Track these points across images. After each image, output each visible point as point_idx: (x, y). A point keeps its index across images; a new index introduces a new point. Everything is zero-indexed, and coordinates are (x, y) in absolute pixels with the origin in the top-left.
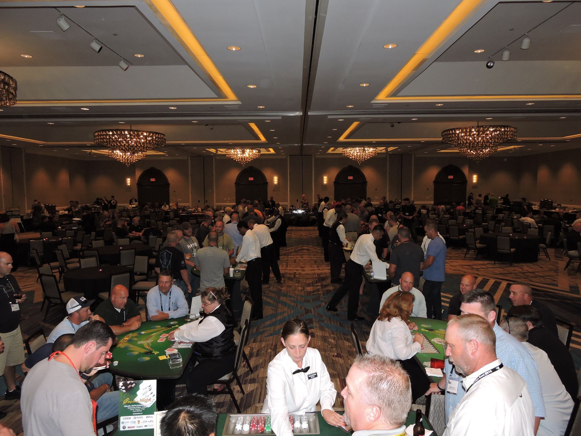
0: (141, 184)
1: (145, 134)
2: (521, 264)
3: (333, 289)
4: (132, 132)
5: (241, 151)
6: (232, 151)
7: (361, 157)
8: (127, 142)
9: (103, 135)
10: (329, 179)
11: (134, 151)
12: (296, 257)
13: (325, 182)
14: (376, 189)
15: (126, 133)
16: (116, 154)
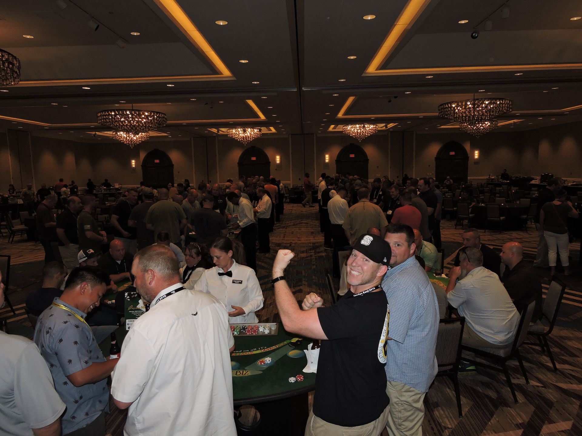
0: (145, 165)
1: (147, 114)
2: (511, 232)
3: (325, 255)
4: (133, 112)
5: (242, 131)
6: (234, 131)
7: (362, 134)
8: (129, 122)
9: (106, 115)
10: (330, 158)
11: (136, 131)
12: (294, 230)
13: (327, 161)
14: (378, 167)
15: (128, 113)
16: (120, 135)
